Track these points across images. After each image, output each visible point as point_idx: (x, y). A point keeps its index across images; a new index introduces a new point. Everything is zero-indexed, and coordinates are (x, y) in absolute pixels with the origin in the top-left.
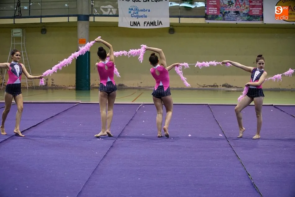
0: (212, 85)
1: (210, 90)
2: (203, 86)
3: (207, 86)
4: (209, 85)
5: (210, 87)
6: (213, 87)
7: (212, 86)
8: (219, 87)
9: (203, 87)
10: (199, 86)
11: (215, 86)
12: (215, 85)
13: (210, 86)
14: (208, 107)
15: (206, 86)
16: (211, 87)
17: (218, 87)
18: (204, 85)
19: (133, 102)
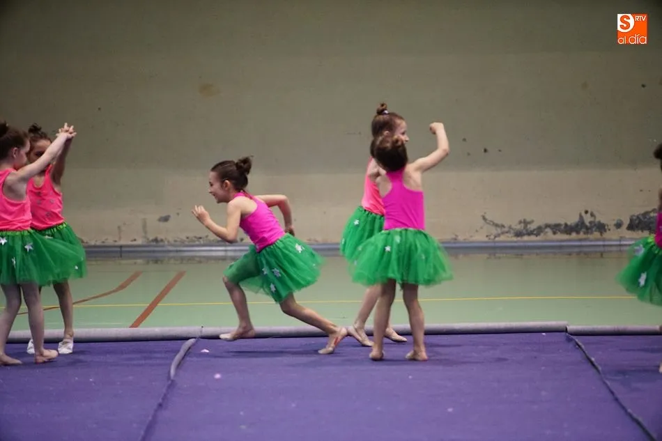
0: (573, 220)
1: (559, 249)
2: (520, 227)
3: (539, 230)
4: (552, 221)
5: (560, 236)
6: (574, 235)
7: (568, 229)
8: (612, 235)
9: (518, 234)
10: (494, 231)
11: (588, 230)
12: (588, 219)
13: (556, 228)
14: (571, 345)
15: (532, 227)
16: (565, 237)
17: (606, 235)
18: (526, 223)
19: (136, 325)
